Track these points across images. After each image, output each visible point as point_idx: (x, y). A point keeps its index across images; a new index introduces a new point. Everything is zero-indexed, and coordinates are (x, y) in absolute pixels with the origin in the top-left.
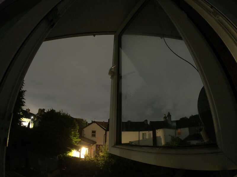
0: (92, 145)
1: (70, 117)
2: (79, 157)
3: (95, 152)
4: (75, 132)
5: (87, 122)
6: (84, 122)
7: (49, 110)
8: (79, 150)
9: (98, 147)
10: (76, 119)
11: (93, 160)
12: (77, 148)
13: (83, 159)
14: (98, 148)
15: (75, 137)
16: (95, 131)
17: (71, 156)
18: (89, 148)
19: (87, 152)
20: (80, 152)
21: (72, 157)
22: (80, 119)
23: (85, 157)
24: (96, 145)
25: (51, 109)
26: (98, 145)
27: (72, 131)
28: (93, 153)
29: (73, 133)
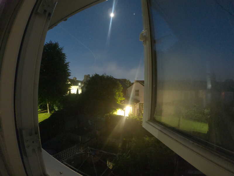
0: (135, 104)
1: (114, 79)
2: (123, 115)
3: (138, 110)
4: (119, 92)
5: (130, 82)
6: (128, 82)
7: (94, 76)
8: (124, 109)
9: (141, 105)
10: (119, 80)
11: (136, 119)
12: (122, 107)
13: (128, 117)
14: (141, 107)
15: (120, 97)
16: (138, 90)
17: (116, 115)
18: (133, 107)
19: (131, 111)
20: (124, 111)
21: (118, 116)
22: (124, 79)
23: (129, 116)
24: (140, 104)
25: (95, 74)
26: (141, 103)
27: (116, 92)
28: (136, 111)
29: (117, 93)
